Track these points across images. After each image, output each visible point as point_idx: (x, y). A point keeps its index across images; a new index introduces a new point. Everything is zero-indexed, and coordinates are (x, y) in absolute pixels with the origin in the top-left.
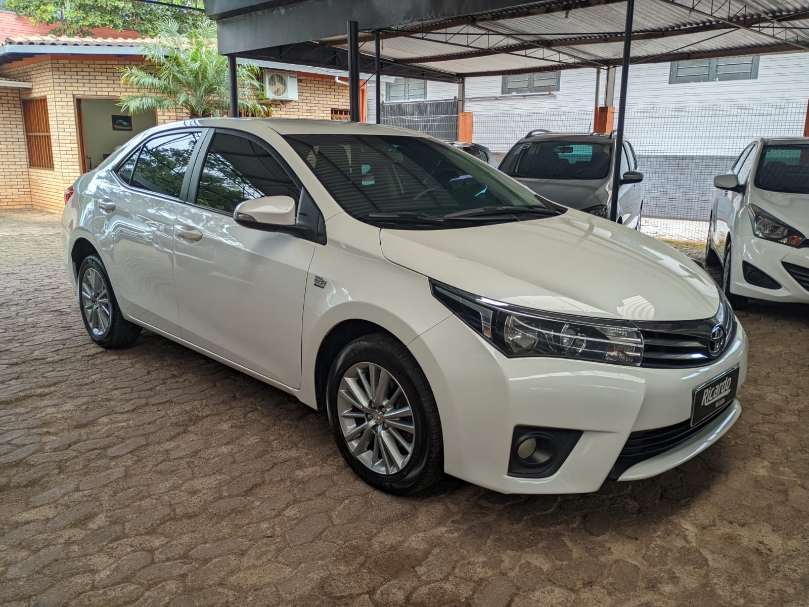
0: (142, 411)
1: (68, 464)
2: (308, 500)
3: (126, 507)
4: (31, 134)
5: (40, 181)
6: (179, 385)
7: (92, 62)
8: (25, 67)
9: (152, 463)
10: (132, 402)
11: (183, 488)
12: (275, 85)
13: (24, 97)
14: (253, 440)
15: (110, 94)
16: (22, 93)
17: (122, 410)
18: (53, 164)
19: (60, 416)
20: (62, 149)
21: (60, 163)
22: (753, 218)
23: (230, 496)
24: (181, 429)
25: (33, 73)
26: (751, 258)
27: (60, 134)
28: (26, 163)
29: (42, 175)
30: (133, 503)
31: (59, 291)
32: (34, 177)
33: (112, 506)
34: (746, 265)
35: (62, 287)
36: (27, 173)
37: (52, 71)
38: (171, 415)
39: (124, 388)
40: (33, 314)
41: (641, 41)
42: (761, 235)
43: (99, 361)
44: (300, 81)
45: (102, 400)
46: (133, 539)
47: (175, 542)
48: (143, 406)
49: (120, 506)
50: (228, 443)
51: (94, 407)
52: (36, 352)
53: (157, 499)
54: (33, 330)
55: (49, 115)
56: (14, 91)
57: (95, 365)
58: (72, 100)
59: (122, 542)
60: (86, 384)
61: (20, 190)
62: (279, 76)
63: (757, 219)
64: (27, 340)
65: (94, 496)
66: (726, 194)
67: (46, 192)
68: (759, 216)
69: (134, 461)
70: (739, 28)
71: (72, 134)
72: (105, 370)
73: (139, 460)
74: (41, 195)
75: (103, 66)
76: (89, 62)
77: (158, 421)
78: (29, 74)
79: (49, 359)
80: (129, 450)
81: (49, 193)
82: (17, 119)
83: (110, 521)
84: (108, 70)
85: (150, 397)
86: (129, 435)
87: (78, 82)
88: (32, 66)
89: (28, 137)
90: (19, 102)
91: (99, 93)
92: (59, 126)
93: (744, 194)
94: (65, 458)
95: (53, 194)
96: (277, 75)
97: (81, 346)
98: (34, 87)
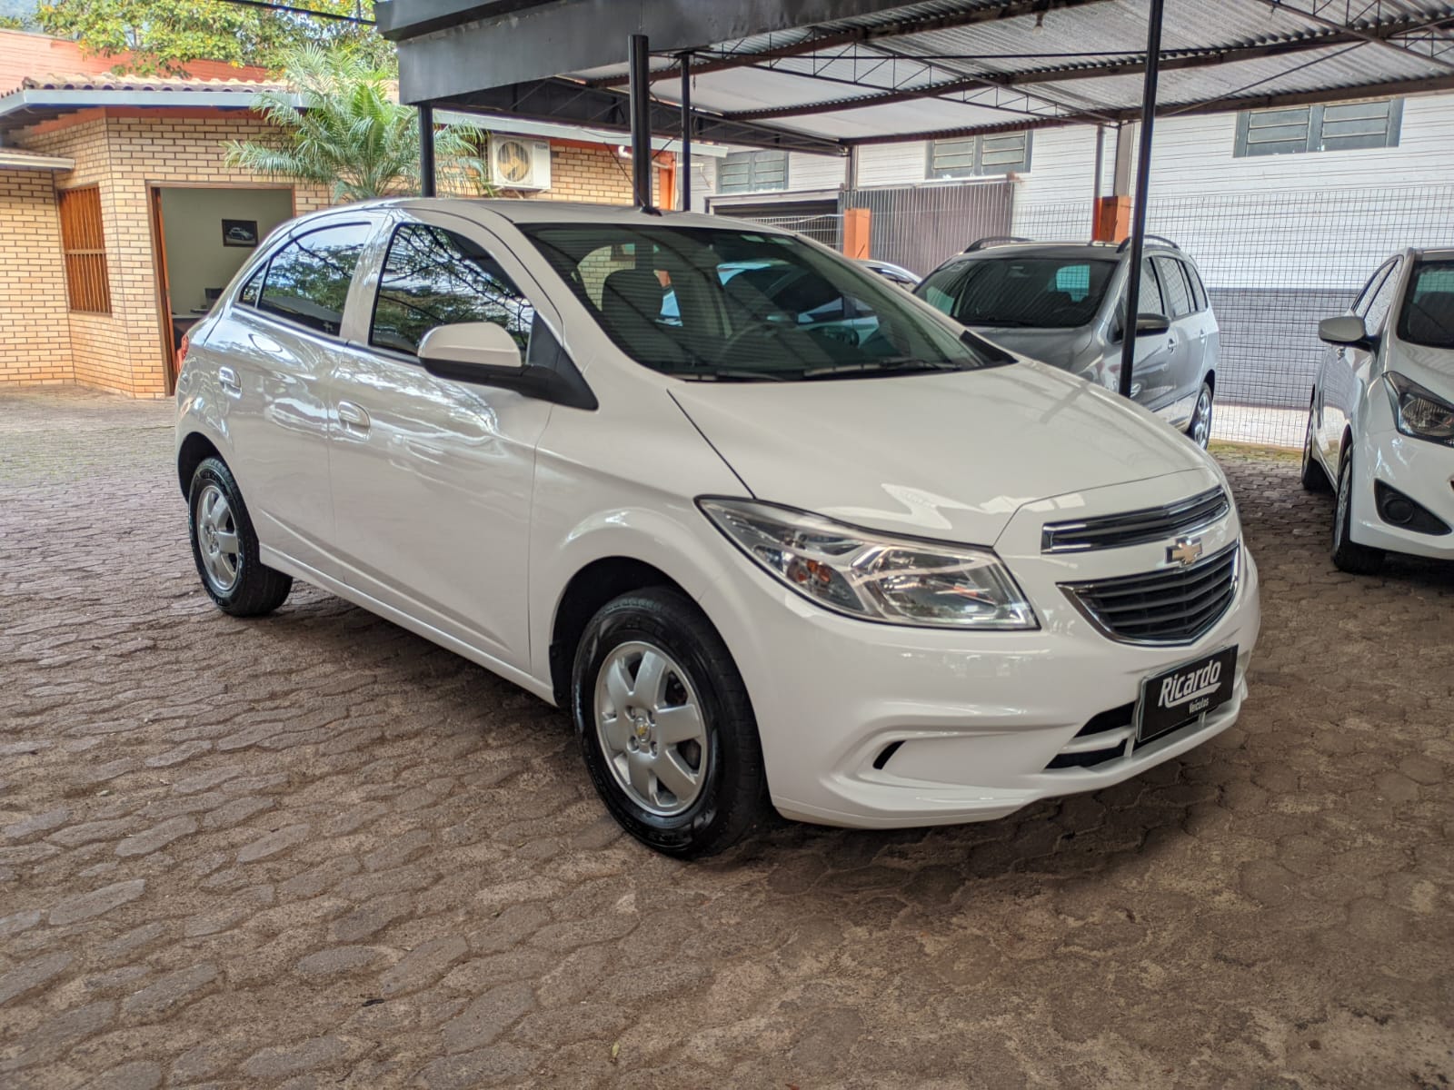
0: (199, 764)
1: (35, 872)
2: (498, 952)
3: (132, 962)
4: (72, 252)
5: (88, 337)
6: (282, 714)
7: (180, 121)
8: (63, 131)
9: (200, 872)
10: (183, 747)
11: (251, 923)
12: (509, 161)
13: (61, 185)
14: (404, 825)
15: (212, 178)
16: (58, 178)
17: (163, 763)
18: (110, 306)
19: (41, 772)
20: (125, 277)
21: (121, 304)
22: (1396, 397)
23: (340, 943)
24: (270, 802)
25: (75, 141)
26: (1390, 474)
27: (122, 250)
28: (64, 304)
29: (92, 325)
30: (147, 954)
31: (90, 532)
32: (77, 329)
33: (103, 962)
34: (1381, 488)
35: (99, 525)
36: (66, 322)
37: (108, 138)
38: (254, 772)
39: (174, 718)
40: (33, 575)
41: (1179, 71)
42: (1409, 431)
43: (137, 665)
44: (554, 154)
45: (128, 743)
46: (132, 1032)
47: (215, 1041)
48: (203, 755)
49: (120, 962)
50: (355, 831)
51: (109, 755)
52: (24, 647)
53: (194, 947)
54: (29, 604)
55: (104, 218)
56: (43, 175)
57: (129, 672)
58: (143, 189)
59: (109, 1037)
60: (104, 711)
61: (53, 352)
62: (517, 146)
63: (1403, 399)
64: (13, 625)
65: (73, 937)
66: (1342, 355)
67: (98, 356)
68: (1407, 394)
69: (165, 866)
70: (1368, 42)
71: (143, 251)
72: (147, 683)
73: (176, 865)
74: (90, 361)
75: (198, 128)
76: (174, 121)
77: (226, 785)
78: (69, 143)
79: (44, 662)
80: (159, 844)
81: (104, 358)
82: (49, 225)
83: (92, 994)
84: (208, 136)
85: (219, 737)
86: (164, 814)
87: (153, 158)
88: (74, 128)
89: (69, 257)
90: (52, 195)
91: (192, 178)
92: (121, 237)
93: (1377, 353)
94: (33, 858)
95: (110, 359)
96: (513, 143)
97: (110, 636)
98: (77, 167)
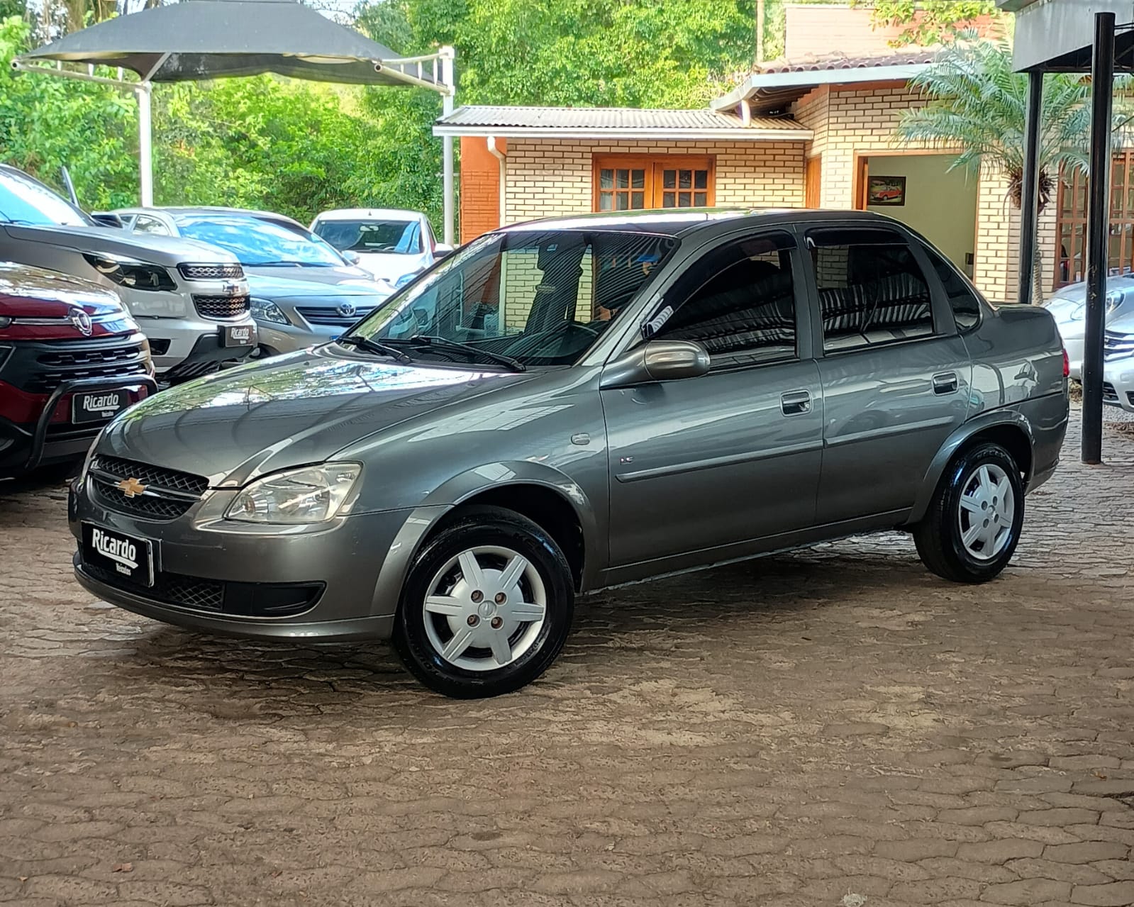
13: (807, 155)
16: (806, 148)
25: (816, 114)
37: (829, 111)
55: (821, 186)
58: (851, 158)
76: (885, 93)
87: (863, 128)
88: (816, 102)
90: (801, 164)
92: (828, 205)
98: (816, 138)
